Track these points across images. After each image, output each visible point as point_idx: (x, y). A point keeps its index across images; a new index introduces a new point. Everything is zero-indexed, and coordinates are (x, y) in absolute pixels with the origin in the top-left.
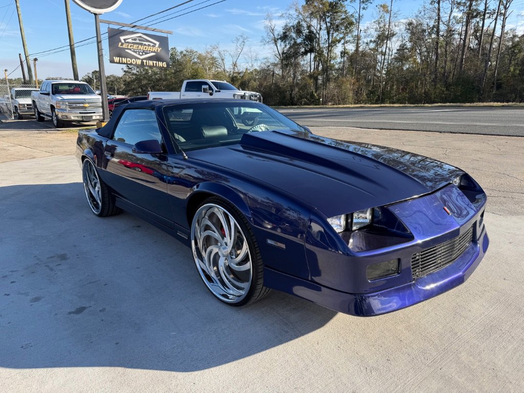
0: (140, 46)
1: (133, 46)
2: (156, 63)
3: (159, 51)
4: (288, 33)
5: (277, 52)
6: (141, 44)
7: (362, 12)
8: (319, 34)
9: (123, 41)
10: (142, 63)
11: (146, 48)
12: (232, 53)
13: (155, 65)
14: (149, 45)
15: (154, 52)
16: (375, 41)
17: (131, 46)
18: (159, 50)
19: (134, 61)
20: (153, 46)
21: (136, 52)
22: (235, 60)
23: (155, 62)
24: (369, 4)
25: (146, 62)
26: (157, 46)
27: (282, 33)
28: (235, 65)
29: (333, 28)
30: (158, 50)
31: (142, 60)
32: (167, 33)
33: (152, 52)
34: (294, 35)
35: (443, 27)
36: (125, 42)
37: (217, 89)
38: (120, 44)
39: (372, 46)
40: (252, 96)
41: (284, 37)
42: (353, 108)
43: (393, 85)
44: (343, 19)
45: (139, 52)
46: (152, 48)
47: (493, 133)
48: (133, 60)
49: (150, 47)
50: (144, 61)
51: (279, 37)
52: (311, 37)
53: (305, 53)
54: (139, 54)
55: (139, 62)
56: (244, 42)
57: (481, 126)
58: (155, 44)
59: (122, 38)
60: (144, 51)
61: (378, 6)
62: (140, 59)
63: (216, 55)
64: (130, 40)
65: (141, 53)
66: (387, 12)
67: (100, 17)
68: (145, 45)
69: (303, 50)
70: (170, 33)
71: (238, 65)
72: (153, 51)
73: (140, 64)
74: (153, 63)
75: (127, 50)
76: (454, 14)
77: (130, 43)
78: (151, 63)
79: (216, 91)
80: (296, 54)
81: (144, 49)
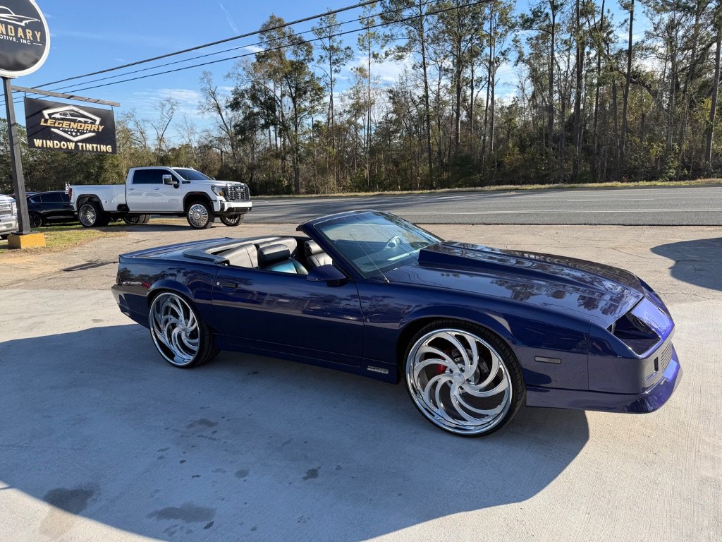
0: (72, 123)
1: (62, 124)
2: (97, 147)
3: (100, 131)
4: (240, 99)
5: (222, 123)
6: (74, 121)
7: (335, 75)
8: (281, 101)
9: (47, 117)
10: (77, 146)
11: (81, 126)
12: (155, 124)
13: (95, 150)
14: (86, 122)
15: (94, 131)
16: (349, 112)
17: (59, 123)
18: (101, 128)
19: (64, 145)
20: (91, 123)
21: (66, 132)
22: (161, 133)
23: (95, 145)
24: (341, 66)
25: (82, 146)
26: (98, 123)
27: (232, 99)
28: (161, 139)
29: (299, 93)
30: (98, 129)
31: (76, 142)
32: (112, 105)
33: (90, 131)
34: (249, 102)
35: (432, 97)
36: (50, 118)
37: (184, 180)
38: (43, 120)
39: (346, 117)
40: (237, 187)
41: (235, 105)
42: (347, 197)
43: (381, 167)
44: (308, 82)
45: (71, 131)
46: (90, 125)
47: (529, 222)
48: (63, 143)
49: (86, 125)
50: (79, 144)
51: (229, 104)
52: (270, 105)
53: (266, 126)
54: (72, 135)
55: (72, 146)
56: (172, 108)
57: (512, 215)
58: (95, 121)
59: (46, 113)
60: (78, 130)
61: (354, 70)
62: (72, 141)
63: (131, 125)
64: (58, 116)
65: (74, 134)
66: (365, 76)
67: (12, 83)
68: (80, 122)
69: (263, 122)
70: (117, 105)
71: (166, 140)
72: (92, 129)
73: (73, 148)
74: (93, 147)
75: (53, 130)
76: (443, 83)
77: (58, 119)
78: (89, 147)
79: (183, 182)
80: (253, 127)
81: (79, 128)
